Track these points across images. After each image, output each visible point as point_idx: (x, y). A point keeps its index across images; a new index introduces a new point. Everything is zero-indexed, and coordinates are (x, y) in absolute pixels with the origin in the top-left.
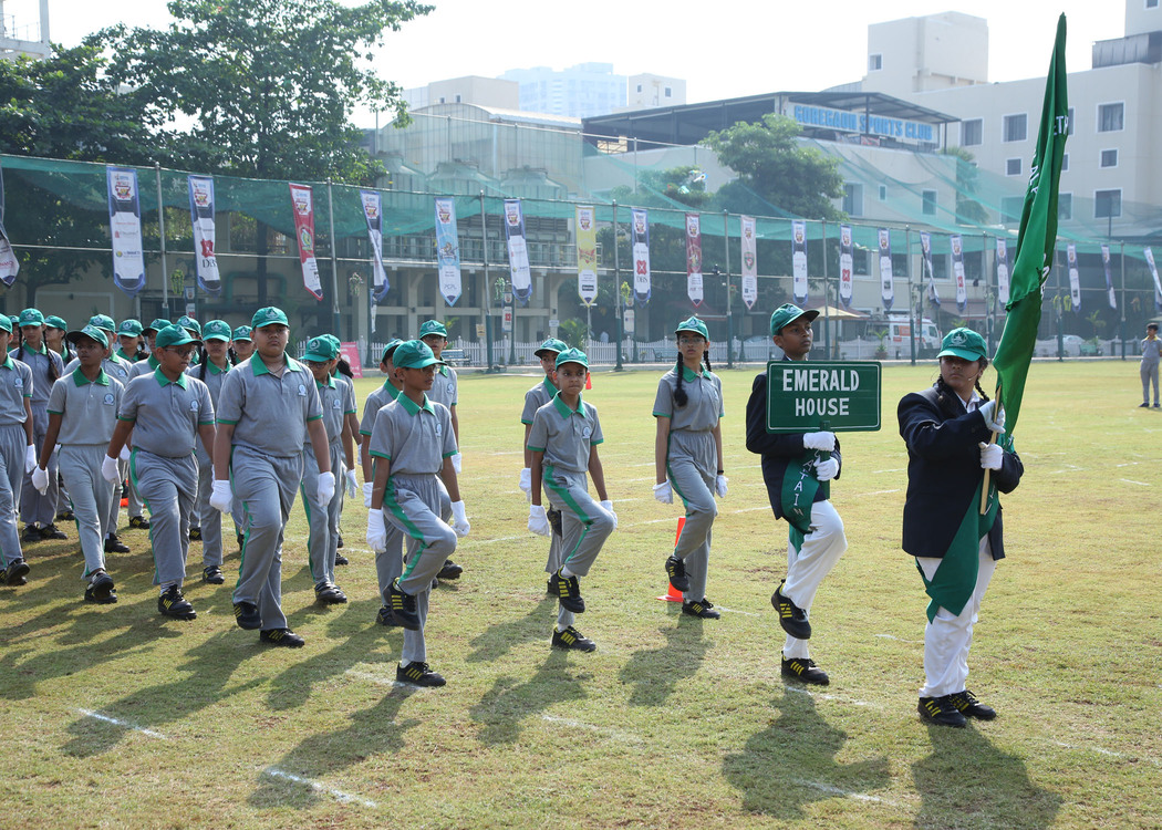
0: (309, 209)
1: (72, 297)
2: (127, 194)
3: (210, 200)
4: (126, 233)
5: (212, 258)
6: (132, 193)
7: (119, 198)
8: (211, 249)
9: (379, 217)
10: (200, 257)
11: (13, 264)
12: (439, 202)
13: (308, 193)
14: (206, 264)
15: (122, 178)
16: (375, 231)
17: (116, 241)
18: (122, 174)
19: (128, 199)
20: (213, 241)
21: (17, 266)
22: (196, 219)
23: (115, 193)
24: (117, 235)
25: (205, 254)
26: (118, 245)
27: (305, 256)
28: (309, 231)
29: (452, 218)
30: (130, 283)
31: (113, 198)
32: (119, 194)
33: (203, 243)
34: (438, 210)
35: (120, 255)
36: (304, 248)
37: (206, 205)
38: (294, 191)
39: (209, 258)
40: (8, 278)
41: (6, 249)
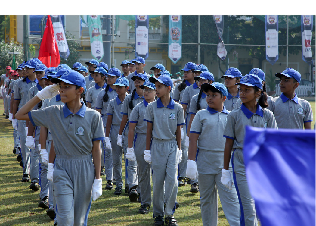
2: (274, 22)
4: (272, 38)
6: (276, 21)
7: (270, 23)
8: (309, 44)
10: (304, 47)
11: (225, 52)
14: (306, 50)
17: (267, 41)
19: (274, 23)
21: (226, 53)
22: (303, 31)
23: (268, 21)
24: (268, 39)
25: (306, 46)
26: (268, 43)
30: (273, 58)
31: (268, 24)
32: (270, 22)
33: (306, 41)
35: (269, 47)
37: (308, 25)
39: (308, 47)
40: (223, 58)
41: (222, 46)
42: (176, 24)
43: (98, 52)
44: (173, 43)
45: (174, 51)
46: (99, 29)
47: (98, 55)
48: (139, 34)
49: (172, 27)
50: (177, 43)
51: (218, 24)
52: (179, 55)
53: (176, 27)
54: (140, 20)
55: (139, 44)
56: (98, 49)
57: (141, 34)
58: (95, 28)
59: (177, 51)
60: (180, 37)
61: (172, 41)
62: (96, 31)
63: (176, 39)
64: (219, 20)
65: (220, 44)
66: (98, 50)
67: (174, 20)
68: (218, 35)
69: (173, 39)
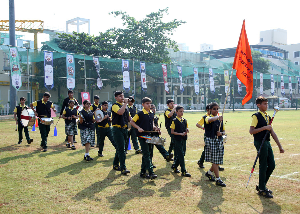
0: (166, 70)
1: (100, 93)
3: (145, 68)
4: (126, 76)
5: (145, 83)
6: (128, 66)
7: (125, 67)
8: (145, 80)
9: (181, 73)
10: (142, 82)
11: (101, 84)
12: (194, 69)
13: (166, 66)
15: (126, 62)
16: (180, 76)
18: (125, 61)
19: (127, 68)
20: (145, 78)
21: (102, 84)
22: (141, 73)
23: (124, 66)
24: (124, 76)
25: (144, 82)
26: (124, 79)
27: (165, 82)
28: (166, 76)
29: (197, 73)
30: (127, 89)
31: (123, 68)
32: (125, 66)
33: (143, 79)
34: (194, 71)
35: (125, 82)
36: (165, 80)
38: (163, 66)
40: (100, 88)
41: (100, 80)
42: (71, 65)
43: (17, 83)
44: (70, 77)
45: (71, 83)
46: (18, 65)
47: (17, 86)
48: (47, 70)
49: (68, 66)
50: (72, 77)
51: (97, 66)
52: (73, 86)
53: (71, 66)
54: (47, 60)
55: (47, 77)
56: (17, 80)
57: (48, 70)
58: (14, 65)
59: (72, 83)
60: (74, 74)
61: (69, 76)
62: (15, 67)
63: (71, 75)
64: (97, 63)
65: (98, 79)
66: (17, 82)
67: (69, 61)
68: (97, 73)
69: (70, 75)
